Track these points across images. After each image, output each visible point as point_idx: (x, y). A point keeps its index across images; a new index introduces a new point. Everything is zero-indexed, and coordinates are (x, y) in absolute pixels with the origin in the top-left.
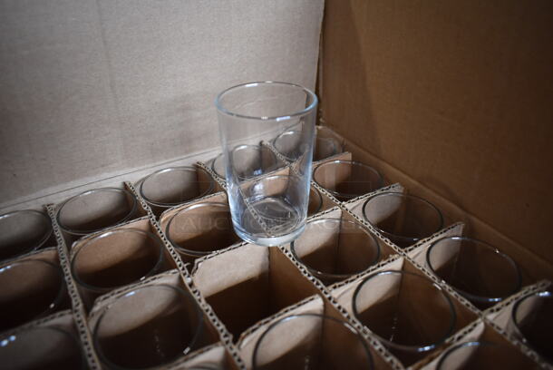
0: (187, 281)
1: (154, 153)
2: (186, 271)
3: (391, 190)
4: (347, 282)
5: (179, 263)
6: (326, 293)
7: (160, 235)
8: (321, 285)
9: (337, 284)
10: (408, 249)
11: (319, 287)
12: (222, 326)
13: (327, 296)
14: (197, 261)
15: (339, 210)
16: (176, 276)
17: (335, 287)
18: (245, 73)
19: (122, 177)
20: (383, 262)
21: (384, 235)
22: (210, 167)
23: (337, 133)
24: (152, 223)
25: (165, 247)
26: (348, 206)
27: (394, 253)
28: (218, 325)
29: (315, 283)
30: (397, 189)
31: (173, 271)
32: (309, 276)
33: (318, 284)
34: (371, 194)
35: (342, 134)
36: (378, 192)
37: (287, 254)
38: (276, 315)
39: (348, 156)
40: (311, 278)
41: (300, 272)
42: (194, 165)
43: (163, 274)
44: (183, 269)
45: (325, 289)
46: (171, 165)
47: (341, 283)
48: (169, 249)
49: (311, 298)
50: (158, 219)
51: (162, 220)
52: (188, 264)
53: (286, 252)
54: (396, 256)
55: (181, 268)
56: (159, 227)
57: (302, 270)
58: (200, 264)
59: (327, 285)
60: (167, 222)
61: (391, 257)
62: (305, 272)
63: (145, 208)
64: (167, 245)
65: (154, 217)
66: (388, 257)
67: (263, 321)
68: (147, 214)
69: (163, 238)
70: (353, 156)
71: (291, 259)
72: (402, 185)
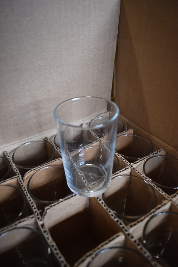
0: (40, 223)
1: (20, 134)
2: (39, 216)
3: (159, 153)
4: (138, 222)
5: (35, 210)
6: (126, 231)
7: (24, 189)
8: (123, 225)
9: (132, 224)
10: (173, 195)
11: (121, 226)
12: (63, 259)
13: (127, 233)
14: (46, 208)
15: (130, 169)
16: (33, 220)
17: (131, 226)
18: (71, 86)
19: (3, 149)
20: (159, 206)
21: (158, 186)
22: (52, 140)
23: (125, 117)
24: (19, 180)
25: (26, 199)
26: (135, 166)
27: (165, 199)
28: (60, 258)
29: (119, 223)
30: (162, 152)
31: (31, 216)
32: (115, 218)
33: (121, 224)
34: (147, 157)
35: (127, 117)
36: (151, 155)
37: (101, 202)
38: (96, 249)
39: (131, 131)
40: (116, 219)
41: (109, 215)
42: (44, 139)
43: (25, 219)
44: (38, 215)
45: (126, 228)
46: (30, 140)
47: (135, 223)
48: (29, 199)
49: (117, 235)
50: (23, 177)
51: (25, 178)
52: (41, 211)
53: (100, 200)
54: (166, 201)
55: (36, 214)
56: (23, 184)
57: (110, 214)
58: (48, 211)
59: (126, 225)
60: (28, 179)
61: (164, 202)
62: (112, 215)
63: (15, 171)
64: (28, 197)
65: (20, 176)
66: (162, 202)
67: (88, 254)
68: (16, 175)
69: (25, 192)
70: (134, 131)
71: (103, 205)
72: (164, 150)
